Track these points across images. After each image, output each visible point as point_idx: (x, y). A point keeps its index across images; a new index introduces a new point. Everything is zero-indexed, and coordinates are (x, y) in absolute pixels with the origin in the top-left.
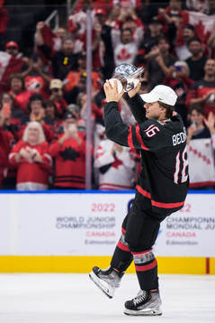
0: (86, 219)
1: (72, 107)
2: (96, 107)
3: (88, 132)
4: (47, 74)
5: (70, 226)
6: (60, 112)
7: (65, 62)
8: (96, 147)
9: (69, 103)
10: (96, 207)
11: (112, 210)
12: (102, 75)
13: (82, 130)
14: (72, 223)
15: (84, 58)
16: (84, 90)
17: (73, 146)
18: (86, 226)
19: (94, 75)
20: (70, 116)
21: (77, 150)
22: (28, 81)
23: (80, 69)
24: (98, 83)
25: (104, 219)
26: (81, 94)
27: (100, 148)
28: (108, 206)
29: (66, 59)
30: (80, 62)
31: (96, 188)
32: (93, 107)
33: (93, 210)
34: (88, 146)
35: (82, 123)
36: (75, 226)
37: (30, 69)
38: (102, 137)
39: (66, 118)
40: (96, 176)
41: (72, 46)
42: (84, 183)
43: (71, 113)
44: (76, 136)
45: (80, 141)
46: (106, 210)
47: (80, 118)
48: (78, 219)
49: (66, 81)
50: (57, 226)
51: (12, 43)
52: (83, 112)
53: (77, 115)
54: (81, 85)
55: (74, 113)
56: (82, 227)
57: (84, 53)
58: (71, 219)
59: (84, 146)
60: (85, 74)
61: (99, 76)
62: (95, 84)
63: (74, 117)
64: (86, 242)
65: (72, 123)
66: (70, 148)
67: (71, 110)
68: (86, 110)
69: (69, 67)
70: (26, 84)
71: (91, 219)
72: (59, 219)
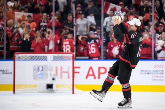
0: (152, 71)
1: (146, 27)
2: (156, 27)
3: (153, 37)
4: (137, 14)
5: (146, 73)
6: (142, 29)
7: (144, 10)
8: (156, 43)
9: (145, 26)
10: (156, 66)
11: (162, 67)
12: (158, 15)
13: (150, 36)
14: (147, 72)
15: (151, 8)
16: (151, 21)
17: (147, 42)
18: (152, 74)
19: (155, 14)
20: (146, 31)
21: (148, 44)
22: (129, 17)
23: (150, 12)
24: (156, 17)
25: (159, 71)
26: (149, 22)
27: (157, 43)
28: (161, 66)
29: (145, 8)
30: (150, 9)
31: (156, 58)
32: (155, 27)
33: (155, 67)
34: (153, 42)
35: (150, 33)
36: (148, 74)
37: (129, 12)
38: (158, 39)
39: (145, 31)
40: (156, 54)
41: (147, 3)
42: (151, 57)
43: (146, 29)
44: (148, 38)
45: (149, 41)
46: (160, 67)
47: (150, 31)
48: (149, 71)
49: (144, 17)
50: (141, 73)
51: (121, 3)
52: (151, 29)
53: (149, 30)
54: (150, 19)
55: (147, 29)
56: (151, 74)
57: (151, 6)
58: (146, 71)
59: (151, 43)
60: (152, 14)
61: (157, 15)
62: (156, 18)
63: (147, 31)
64: (152, 80)
65: (147, 33)
66: (146, 43)
67: (146, 28)
68: (152, 28)
69: (146, 12)
70: (129, 18)
71: (154, 71)
72: (142, 71)
